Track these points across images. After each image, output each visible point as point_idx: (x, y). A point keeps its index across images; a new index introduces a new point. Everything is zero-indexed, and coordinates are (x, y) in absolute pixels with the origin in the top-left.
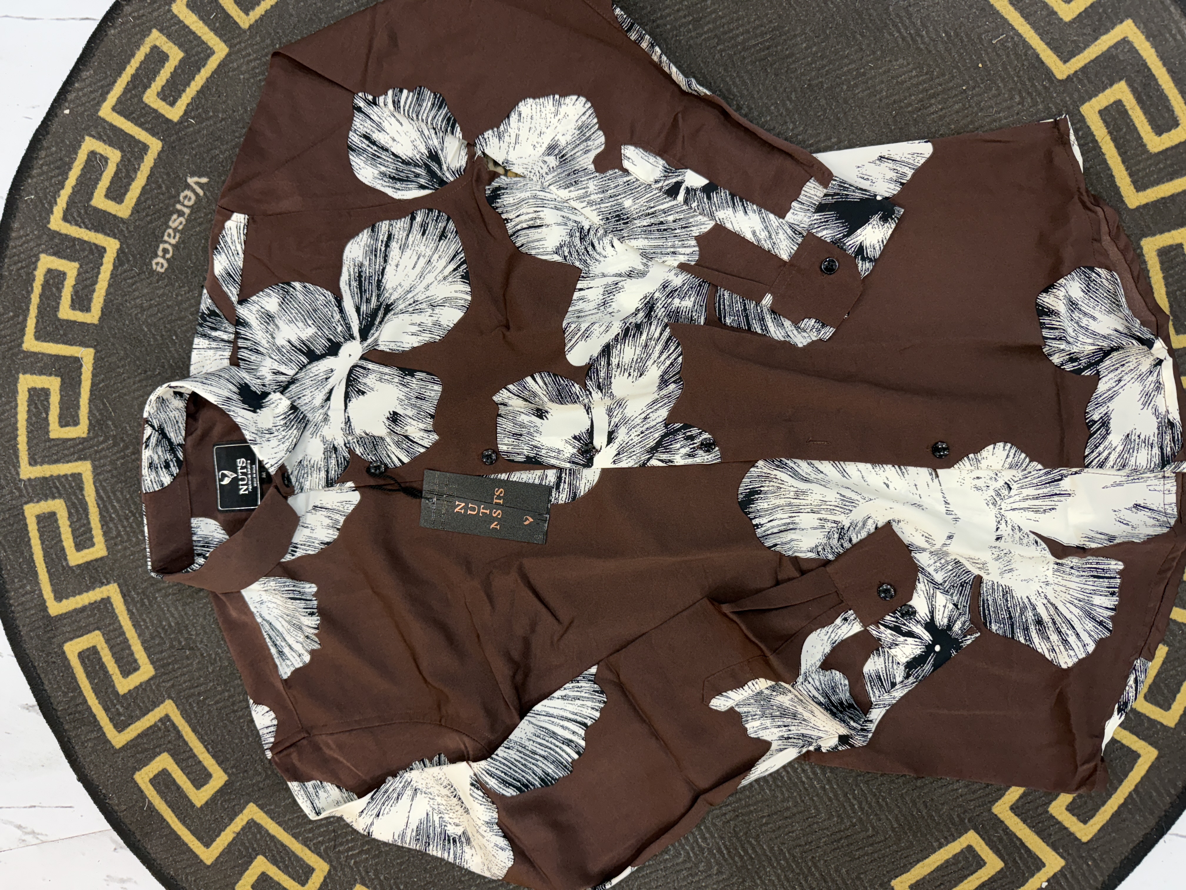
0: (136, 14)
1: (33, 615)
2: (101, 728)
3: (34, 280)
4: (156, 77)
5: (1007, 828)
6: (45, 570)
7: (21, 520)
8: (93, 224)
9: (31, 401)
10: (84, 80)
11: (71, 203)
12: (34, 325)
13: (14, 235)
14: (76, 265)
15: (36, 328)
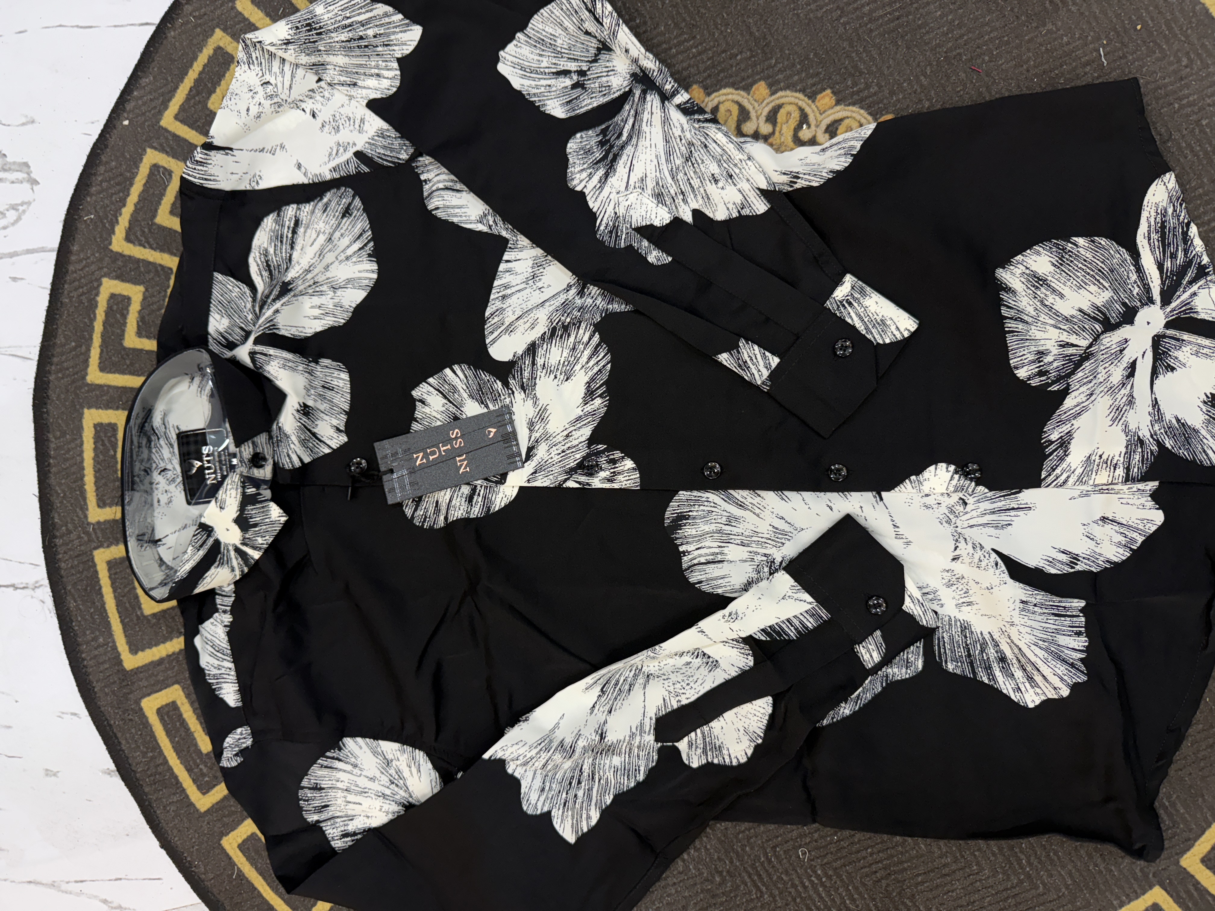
0: (197, 14)
1: (106, 669)
2: (184, 790)
3: (96, 306)
4: (220, 80)
5: (1198, 883)
6: (119, 620)
7: (91, 567)
8: (158, 244)
9: (97, 439)
10: (144, 87)
11: (134, 221)
12: (98, 356)
13: (73, 258)
14: (141, 288)
15: (100, 358)
